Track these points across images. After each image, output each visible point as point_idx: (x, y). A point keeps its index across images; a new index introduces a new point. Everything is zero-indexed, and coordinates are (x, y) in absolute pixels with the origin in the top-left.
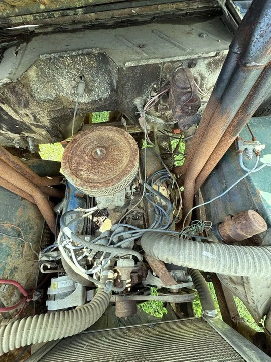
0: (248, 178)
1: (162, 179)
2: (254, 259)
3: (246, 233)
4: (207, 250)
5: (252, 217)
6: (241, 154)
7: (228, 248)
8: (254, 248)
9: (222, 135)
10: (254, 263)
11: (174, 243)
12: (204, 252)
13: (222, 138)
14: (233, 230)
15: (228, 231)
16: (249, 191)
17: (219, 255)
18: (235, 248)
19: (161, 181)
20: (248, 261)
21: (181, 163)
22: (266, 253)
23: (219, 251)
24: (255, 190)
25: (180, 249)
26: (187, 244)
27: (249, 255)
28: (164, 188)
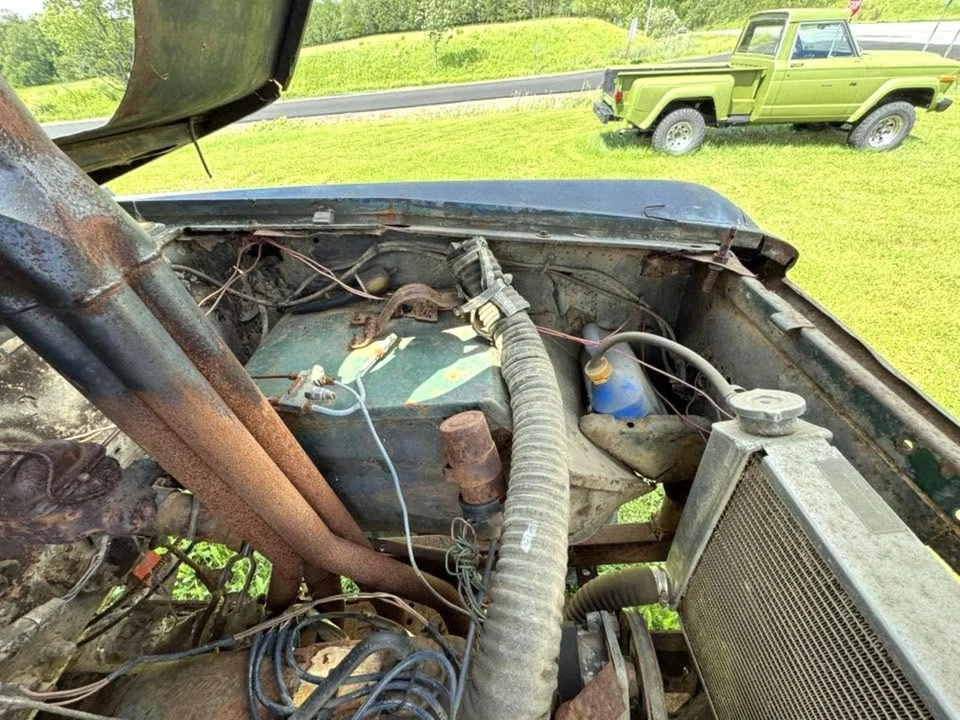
0: (374, 413)
1: (284, 657)
2: (535, 448)
3: (486, 450)
4: (518, 539)
5: (455, 429)
6: (314, 407)
7: (514, 489)
8: (515, 443)
9: (237, 420)
10: (541, 448)
11: (498, 637)
12: (523, 547)
13: (247, 427)
14: (477, 472)
15: (479, 484)
16: (401, 421)
17: (530, 513)
18: (515, 476)
19: (292, 661)
20: (538, 458)
21: (265, 567)
22: (524, 425)
23: (520, 510)
24: (401, 409)
25: (516, 620)
26: (503, 591)
27: (528, 454)
28: (320, 654)
